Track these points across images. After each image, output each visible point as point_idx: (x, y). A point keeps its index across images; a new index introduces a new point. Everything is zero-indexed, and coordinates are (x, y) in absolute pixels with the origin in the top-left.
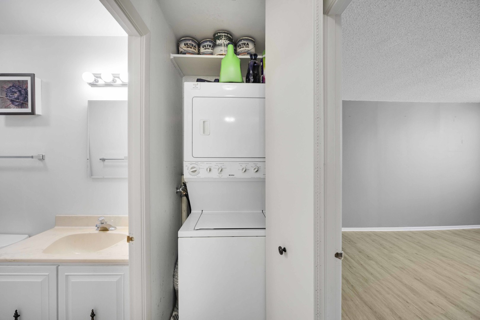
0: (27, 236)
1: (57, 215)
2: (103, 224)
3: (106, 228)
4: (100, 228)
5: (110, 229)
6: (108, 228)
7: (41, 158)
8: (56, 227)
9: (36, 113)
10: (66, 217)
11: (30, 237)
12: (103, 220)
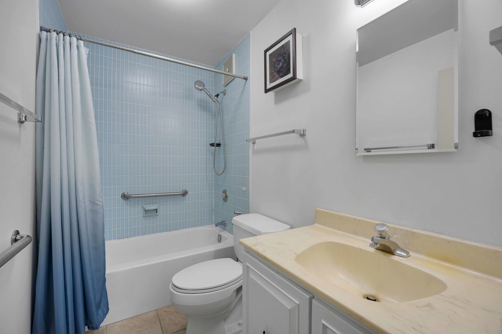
0: (289, 226)
1: (317, 209)
2: (384, 238)
3: (389, 248)
4: (378, 245)
5: (398, 252)
6: (392, 248)
7: (302, 133)
8: (316, 225)
9: (297, 77)
10: (327, 212)
11: (292, 228)
12: (383, 231)
